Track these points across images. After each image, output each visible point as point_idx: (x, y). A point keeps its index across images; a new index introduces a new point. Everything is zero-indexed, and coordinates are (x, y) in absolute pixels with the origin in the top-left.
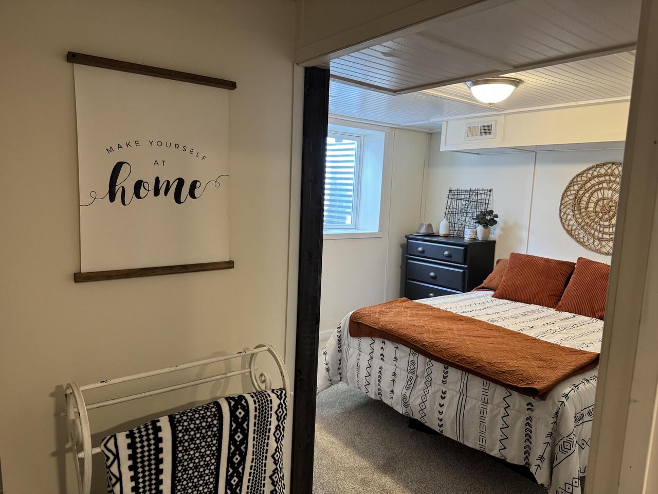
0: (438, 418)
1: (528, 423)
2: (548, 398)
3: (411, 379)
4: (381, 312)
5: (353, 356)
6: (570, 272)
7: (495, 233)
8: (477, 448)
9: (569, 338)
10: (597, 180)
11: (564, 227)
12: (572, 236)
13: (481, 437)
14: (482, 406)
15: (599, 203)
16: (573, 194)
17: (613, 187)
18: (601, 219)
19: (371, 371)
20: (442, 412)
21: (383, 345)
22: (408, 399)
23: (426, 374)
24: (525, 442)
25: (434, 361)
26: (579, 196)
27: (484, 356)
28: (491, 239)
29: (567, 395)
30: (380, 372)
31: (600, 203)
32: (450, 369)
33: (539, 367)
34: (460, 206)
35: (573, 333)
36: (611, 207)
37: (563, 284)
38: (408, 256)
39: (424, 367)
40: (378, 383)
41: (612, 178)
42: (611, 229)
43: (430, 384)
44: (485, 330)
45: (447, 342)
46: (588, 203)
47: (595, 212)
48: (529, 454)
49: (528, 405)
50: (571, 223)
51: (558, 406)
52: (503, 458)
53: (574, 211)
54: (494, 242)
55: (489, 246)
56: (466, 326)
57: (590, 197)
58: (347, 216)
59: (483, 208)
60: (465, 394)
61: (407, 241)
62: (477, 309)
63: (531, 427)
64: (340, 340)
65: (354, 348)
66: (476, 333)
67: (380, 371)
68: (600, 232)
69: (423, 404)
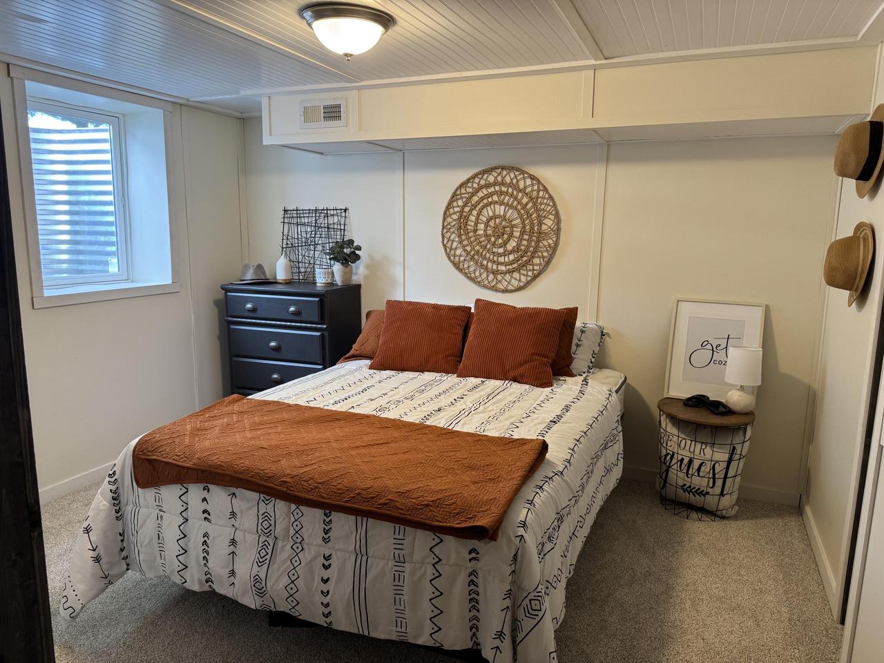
0: (322, 603)
1: (472, 580)
2: (500, 534)
3: (264, 546)
4: (196, 432)
5: (149, 520)
6: (466, 320)
7: (360, 273)
8: (394, 637)
9: (491, 419)
10: (485, 192)
11: (449, 258)
12: (461, 270)
13: (399, 620)
14: (396, 568)
15: (490, 223)
16: (458, 212)
17: (506, 201)
18: (494, 244)
19: (186, 544)
20: (328, 592)
21: (205, 494)
22: (264, 582)
23: (292, 532)
24: (470, 611)
25: (304, 507)
26: (465, 214)
27: (390, 482)
28: (354, 283)
29: (525, 522)
30: (205, 543)
31: (492, 223)
32: (337, 517)
33: (475, 483)
34: (304, 235)
35: (493, 410)
36: (504, 228)
37: (460, 338)
38: (230, 319)
39: (287, 519)
40: (203, 562)
41: (504, 189)
42: (506, 257)
43: (300, 548)
44: (378, 430)
45: (324, 467)
46: (476, 224)
47: (486, 235)
48: (477, 628)
49: (470, 553)
50: (458, 252)
51: (516, 545)
52: (439, 645)
53: (460, 236)
54: (359, 287)
55: (353, 292)
56: (347, 430)
57: (479, 214)
58: (109, 258)
59: (338, 237)
60: (364, 553)
61: (226, 295)
62: (353, 392)
63: (477, 587)
64: (116, 498)
65: (147, 507)
66: (366, 438)
67: (205, 541)
68: (494, 262)
69: (292, 585)
